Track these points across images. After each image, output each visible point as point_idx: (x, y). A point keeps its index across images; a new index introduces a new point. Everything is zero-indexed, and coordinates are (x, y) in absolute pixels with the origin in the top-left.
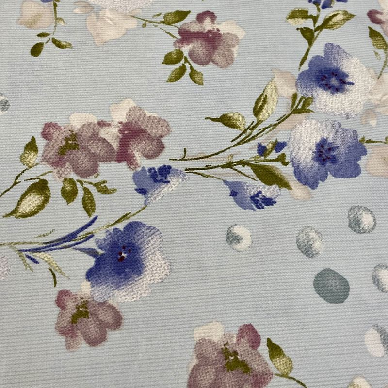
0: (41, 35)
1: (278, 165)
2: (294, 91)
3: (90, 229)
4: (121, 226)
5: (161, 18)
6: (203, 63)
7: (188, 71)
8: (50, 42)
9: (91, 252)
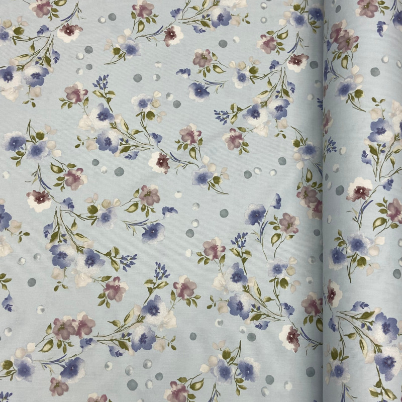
0: (59, 282)
1: (127, 341)
2: (139, 313)
3: (64, 358)
4: (73, 358)
5: (101, 279)
6: (111, 299)
7: (106, 302)
8: (61, 286)
9: (63, 366)
